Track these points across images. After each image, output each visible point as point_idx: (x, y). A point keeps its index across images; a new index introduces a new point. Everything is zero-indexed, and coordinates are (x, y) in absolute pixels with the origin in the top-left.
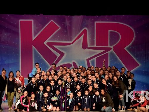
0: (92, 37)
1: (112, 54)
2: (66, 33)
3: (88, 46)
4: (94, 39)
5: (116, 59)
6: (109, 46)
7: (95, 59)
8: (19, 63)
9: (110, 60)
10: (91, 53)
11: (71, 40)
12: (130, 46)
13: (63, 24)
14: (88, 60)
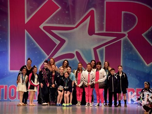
0: (101, 20)
1: (126, 41)
2: (68, 15)
3: (96, 32)
4: (103, 23)
5: (131, 48)
6: (122, 32)
7: (104, 47)
8: (7, 51)
9: (123, 49)
10: (99, 40)
11: (74, 24)
12: (149, 32)
13: (64, 3)
14: (95, 49)
